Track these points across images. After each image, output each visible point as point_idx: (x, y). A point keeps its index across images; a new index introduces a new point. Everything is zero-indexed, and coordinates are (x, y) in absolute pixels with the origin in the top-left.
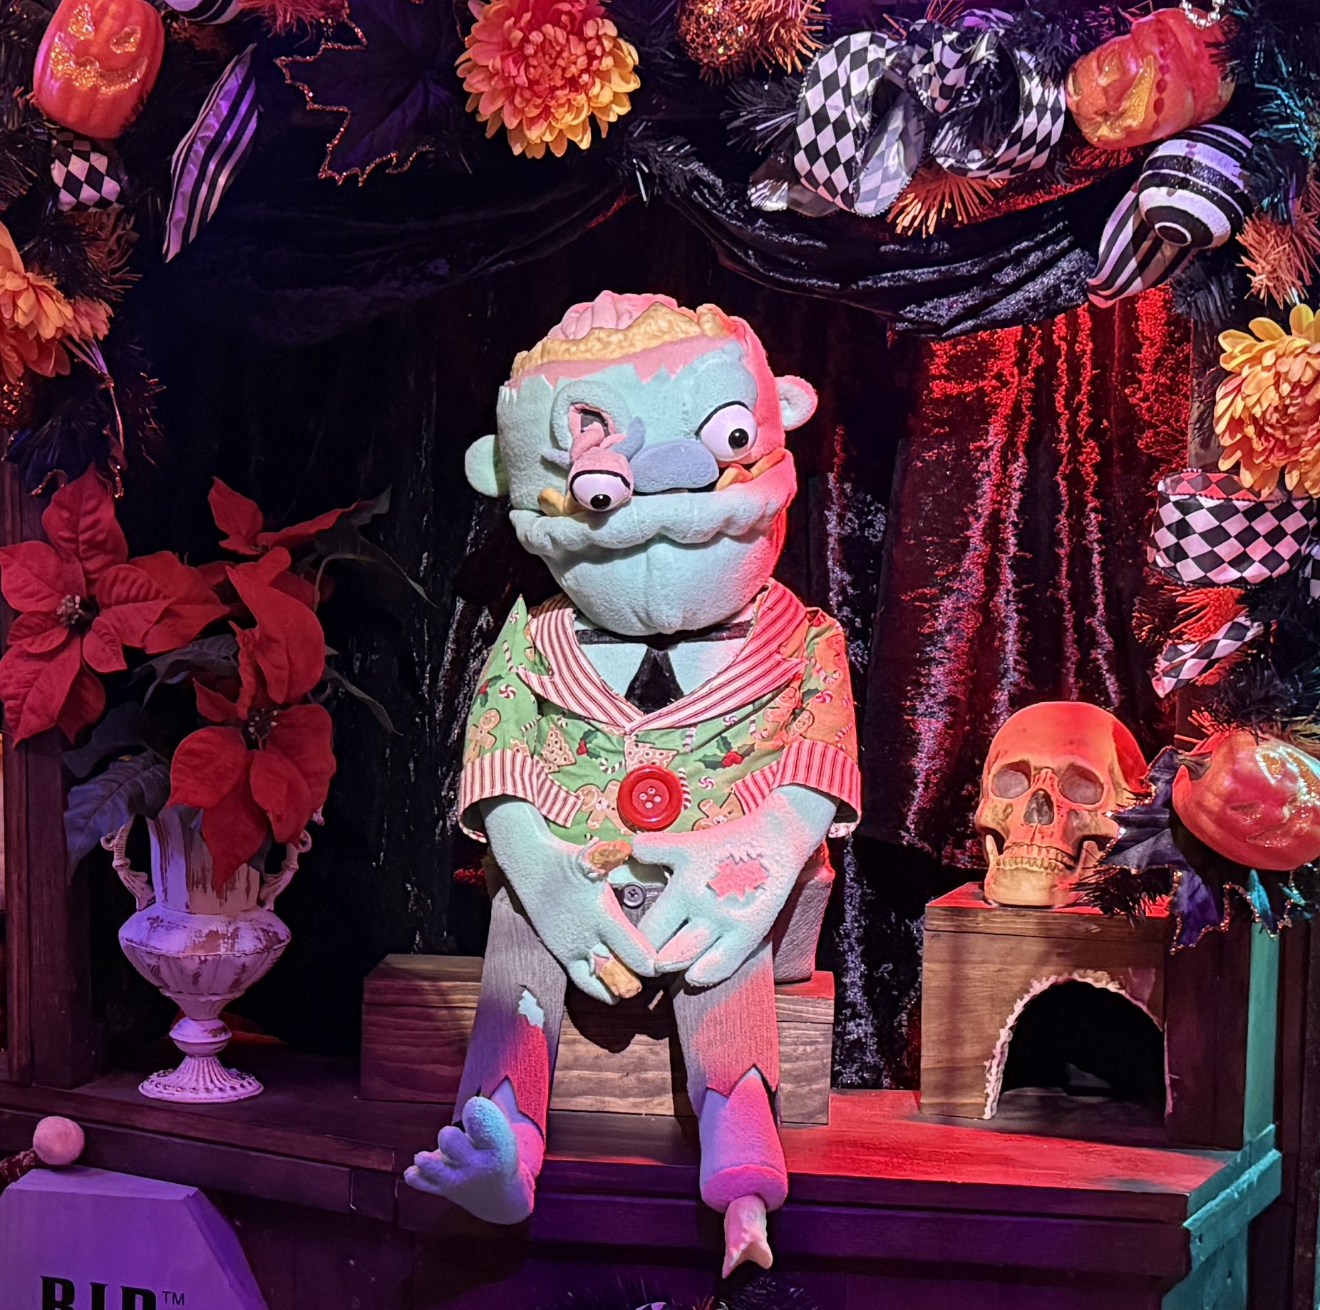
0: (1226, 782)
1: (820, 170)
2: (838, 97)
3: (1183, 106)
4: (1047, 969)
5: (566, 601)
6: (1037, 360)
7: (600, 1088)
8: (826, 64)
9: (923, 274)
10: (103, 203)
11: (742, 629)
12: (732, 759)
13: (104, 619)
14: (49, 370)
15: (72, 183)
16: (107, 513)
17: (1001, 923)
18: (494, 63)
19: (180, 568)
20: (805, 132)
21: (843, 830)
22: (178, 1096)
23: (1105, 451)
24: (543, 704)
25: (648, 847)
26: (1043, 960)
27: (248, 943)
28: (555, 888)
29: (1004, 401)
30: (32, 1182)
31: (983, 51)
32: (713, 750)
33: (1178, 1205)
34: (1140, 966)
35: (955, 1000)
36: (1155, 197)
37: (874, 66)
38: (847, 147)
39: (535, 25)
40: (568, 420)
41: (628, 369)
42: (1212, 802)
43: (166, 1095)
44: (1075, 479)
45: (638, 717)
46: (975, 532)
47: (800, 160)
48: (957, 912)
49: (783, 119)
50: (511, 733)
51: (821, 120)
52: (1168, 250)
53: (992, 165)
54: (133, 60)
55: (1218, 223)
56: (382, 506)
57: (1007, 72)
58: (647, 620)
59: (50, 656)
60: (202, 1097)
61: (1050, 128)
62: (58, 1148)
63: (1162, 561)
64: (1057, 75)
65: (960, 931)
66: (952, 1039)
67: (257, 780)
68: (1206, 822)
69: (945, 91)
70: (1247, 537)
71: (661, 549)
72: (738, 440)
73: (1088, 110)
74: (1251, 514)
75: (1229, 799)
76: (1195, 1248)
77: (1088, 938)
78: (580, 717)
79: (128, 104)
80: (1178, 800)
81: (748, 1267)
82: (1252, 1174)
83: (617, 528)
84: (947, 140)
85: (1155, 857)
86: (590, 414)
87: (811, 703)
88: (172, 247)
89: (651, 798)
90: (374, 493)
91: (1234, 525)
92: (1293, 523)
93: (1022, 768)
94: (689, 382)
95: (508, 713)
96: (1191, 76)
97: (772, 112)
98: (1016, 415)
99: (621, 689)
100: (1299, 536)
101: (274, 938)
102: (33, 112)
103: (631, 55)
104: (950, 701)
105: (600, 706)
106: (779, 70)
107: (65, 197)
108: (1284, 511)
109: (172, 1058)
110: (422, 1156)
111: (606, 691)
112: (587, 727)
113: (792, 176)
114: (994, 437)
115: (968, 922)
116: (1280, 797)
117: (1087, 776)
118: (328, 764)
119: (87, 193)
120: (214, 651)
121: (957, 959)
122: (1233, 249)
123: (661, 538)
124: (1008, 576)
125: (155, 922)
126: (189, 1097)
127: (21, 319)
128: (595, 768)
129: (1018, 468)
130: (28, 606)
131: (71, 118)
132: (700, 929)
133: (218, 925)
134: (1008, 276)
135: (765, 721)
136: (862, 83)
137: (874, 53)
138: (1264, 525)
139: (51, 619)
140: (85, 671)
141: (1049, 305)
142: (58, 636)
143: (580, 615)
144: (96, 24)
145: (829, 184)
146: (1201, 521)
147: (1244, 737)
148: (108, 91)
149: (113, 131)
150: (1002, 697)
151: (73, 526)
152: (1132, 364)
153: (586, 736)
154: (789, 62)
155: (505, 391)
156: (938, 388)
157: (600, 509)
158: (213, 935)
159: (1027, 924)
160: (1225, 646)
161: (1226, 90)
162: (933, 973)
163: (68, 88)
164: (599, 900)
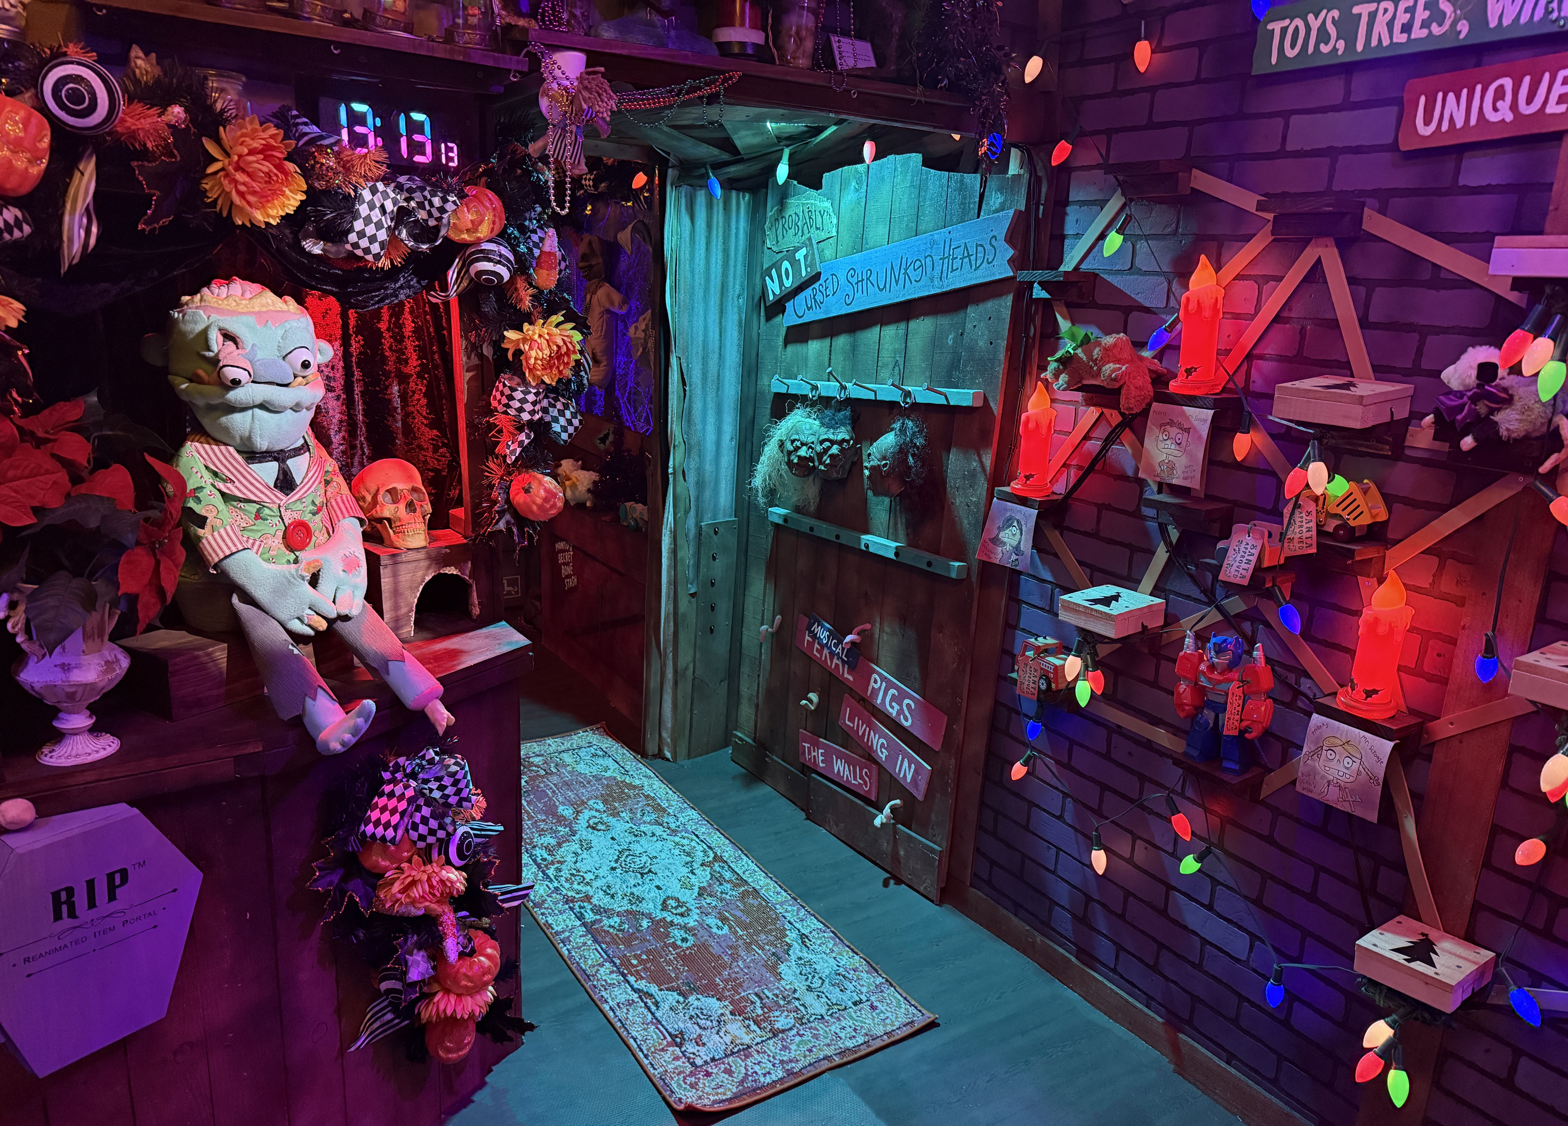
1: (364, 242)
4: (430, 571)
8: (366, 194)
11: (306, 449)
12: (320, 509)
17: (412, 555)
20: (358, 224)
26: (428, 568)
32: (312, 507)
34: (464, 562)
35: (396, 592)
38: (381, 235)
41: (251, 319)
45: (284, 498)
47: (352, 236)
51: (368, 220)
55: (507, 278)
62: (21, 817)
65: (396, 563)
66: (396, 608)
72: (306, 365)
77: (445, 555)
78: (255, 502)
80: (515, 500)
85: (507, 523)
86: (228, 337)
89: (296, 535)
94: (281, 333)
99: (272, 486)
105: (266, 495)
111: (266, 487)
112: (258, 506)
115: (399, 559)
119: (16, 233)
121: (395, 575)
128: (266, 525)
132: (347, 591)
137: (391, 194)
144: (25, 127)
153: (258, 510)
155: (177, 314)
157: (234, 385)
159: (421, 555)
160: (526, 442)
162: (386, 583)
164: (308, 590)
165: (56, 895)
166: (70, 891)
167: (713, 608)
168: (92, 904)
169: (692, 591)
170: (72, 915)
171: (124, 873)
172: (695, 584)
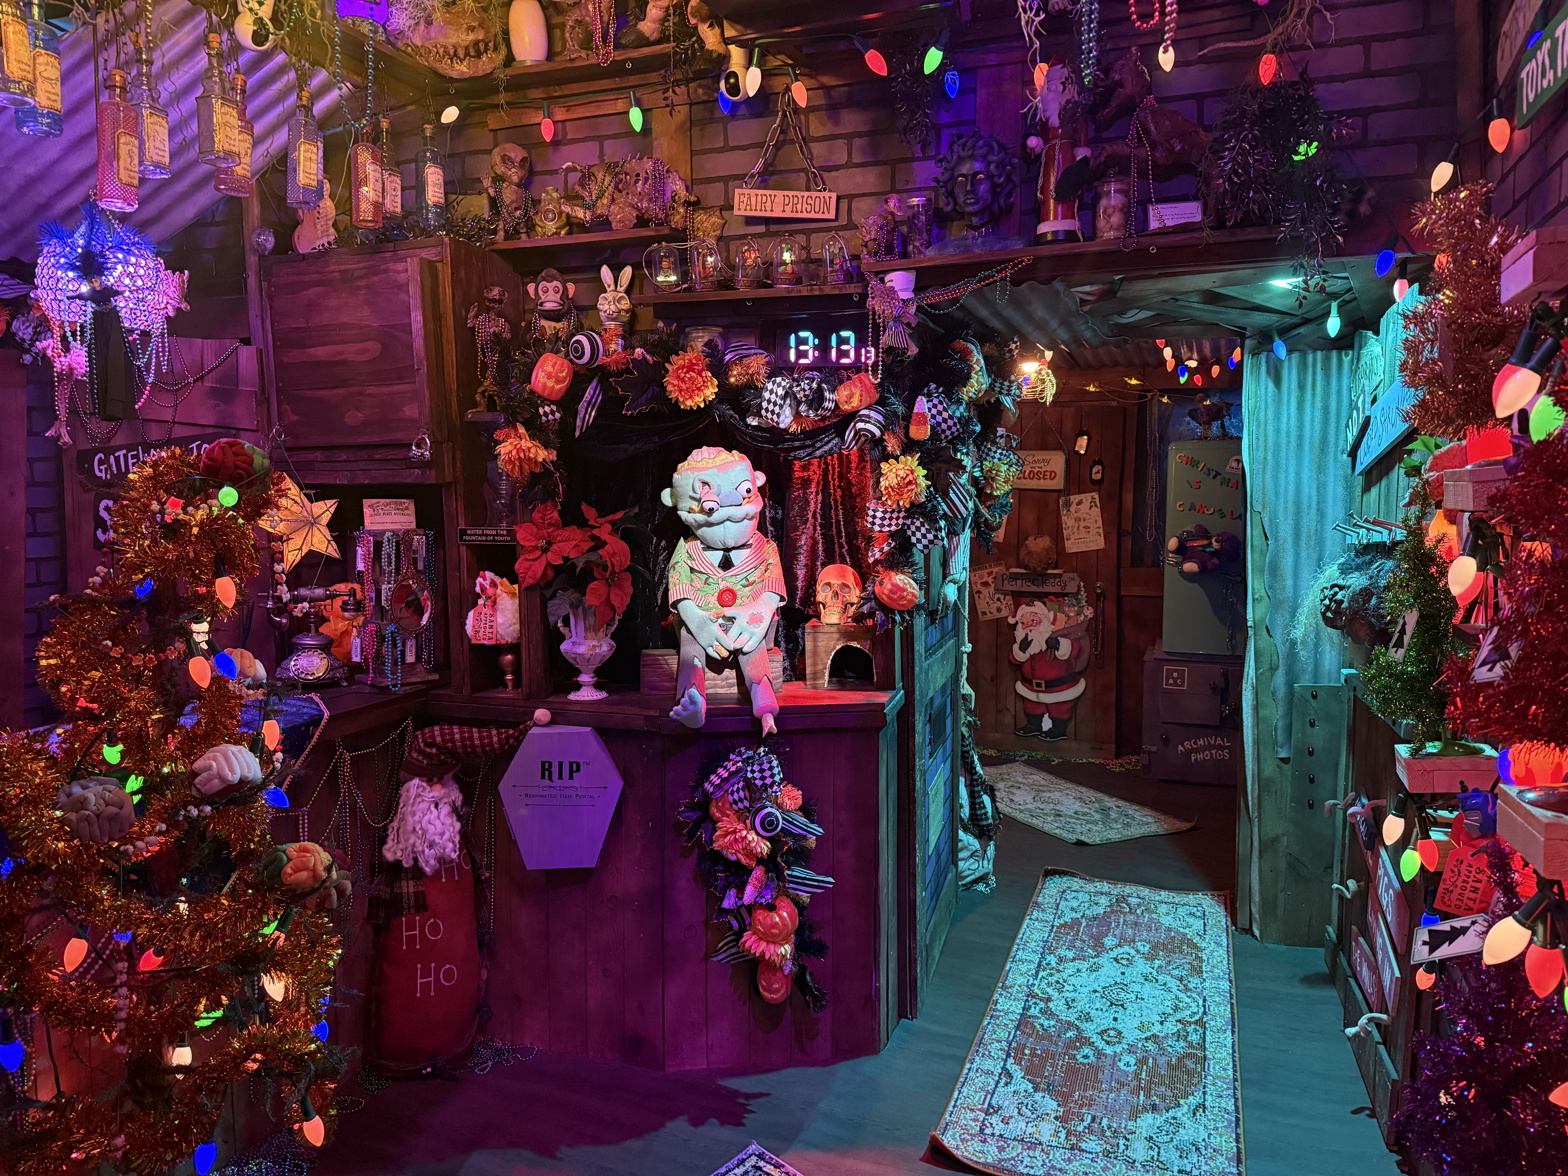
0: (889, 586)
1: (769, 415)
2: (774, 396)
3: (867, 401)
4: (840, 642)
5: (696, 538)
6: (823, 466)
7: (715, 686)
8: (770, 386)
9: (797, 444)
10: (555, 420)
11: (750, 546)
12: (750, 584)
13: (554, 547)
14: (537, 470)
15: (546, 414)
16: (556, 514)
17: (827, 629)
18: (676, 382)
19: (578, 531)
20: (764, 404)
21: (782, 604)
22: (582, 699)
23: (843, 492)
24: (692, 570)
25: (729, 612)
26: (839, 640)
27: (605, 648)
28: (702, 625)
29: (815, 477)
30: (535, 730)
31: (815, 385)
32: (744, 582)
33: (883, 706)
34: (865, 640)
35: (815, 653)
36: (860, 425)
37: (784, 387)
38: (777, 409)
39: (687, 372)
40: (698, 485)
41: (715, 470)
42: (886, 592)
43: (579, 698)
44: (835, 500)
45: (722, 573)
46: (810, 516)
47: (763, 412)
48: (814, 627)
49: (759, 401)
50: (684, 579)
51: (769, 401)
52: (863, 439)
53: (817, 415)
54: (565, 378)
55: (878, 433)
56: (636, 510)
57: (820, 390)
58: (724, 544)
59: (535, 560)
60: (591, 698)
61: (831, 405)
62: (543, 719)
63: (869, 526)
64: (832, 391)
65: (815, 632)
66: (815, 664)
67: (612, 596)
68: (885, 597)
69: (805, 396)
70: (891, 519)
71: (728, 523)
72: (749, 491)
73: (842, 400)
74: (891, 513)
75: (891, 591)
76: (888, 718)
77: (851, 632)
78: (704, 573)
79: (564, 390)
80: (876, 591)
81: (770, 734)
82: (898, 697)
83: (715, 517)
84: (803, 408)
85: (871, 608)
86: (705, 483)
87: (770, 567)
88: (577, 434)
89: (727, 597)
90: (634, 506)
91: (888, 516)
92: (902, 514)
93: (828, 584)
94: (733, 474)
95: (682, 573)
96: (869, 393)
97: (755, 398)
98: (819, 482)
99: (716, 565)
100: (904, 518)
101: (612, 646)
102: (532, 392)
103: (716, 382)
104: (806, 565)
105: (710, 570)
106: (756, 387)
107: (544, 418)
108: (899, 511)
109: (578, 687)
110: (675, 708)
111: (712, 565)
112: (707, 576)
113: (760, 416)
114: (813, 489)
115: (817, 630)
116: (904, 590)
117: (847, 586)
118: (630, 590)
119: (550, 417)
120: (593, 557)
121: (815, 640)
122: (881, 440)
123: (728, 520)
124: (818, 528)
125: (574, 643)
126: (586, 698)
127: (531, 455)
128: (710, 589)
129: (820, 497)
130: (527, 544)
131: (546, 395)
132: (745, 636)
133: (595, 643)
134: (818, 445)
135: (758, 573)
136: (781, 392)
137: (783, 384)
138: (895, 515)
139: (536, 548)
140: (548, 564)
141: (830, 452)
142: (538, 553)
143: (702, 543)
144: (553, 367)
145: (772, 419)
146: (879, 514)
147: (893, 574)
148: (558, 387)
149: (558, 398)
150: (819, 563)
151: (543, 518)
152: (849, 468)
153: (707, 579)
154: (759, 385)
155: (675, 476)
156: (797, 475)
157: (711, 511)
158: (594, 646)
159: (834, 629)
160: (886, 549)
161: (877, 396)
162: (809, 645)
163: (545, 386)
164: (715, 629)
165: (543, 763)
166: (550, 764)
167: (1312, 781)
168: (560, 777)
169: (1283, 755)
170: (550, 779)
171: (578, 764)
172: (1286, 747)
